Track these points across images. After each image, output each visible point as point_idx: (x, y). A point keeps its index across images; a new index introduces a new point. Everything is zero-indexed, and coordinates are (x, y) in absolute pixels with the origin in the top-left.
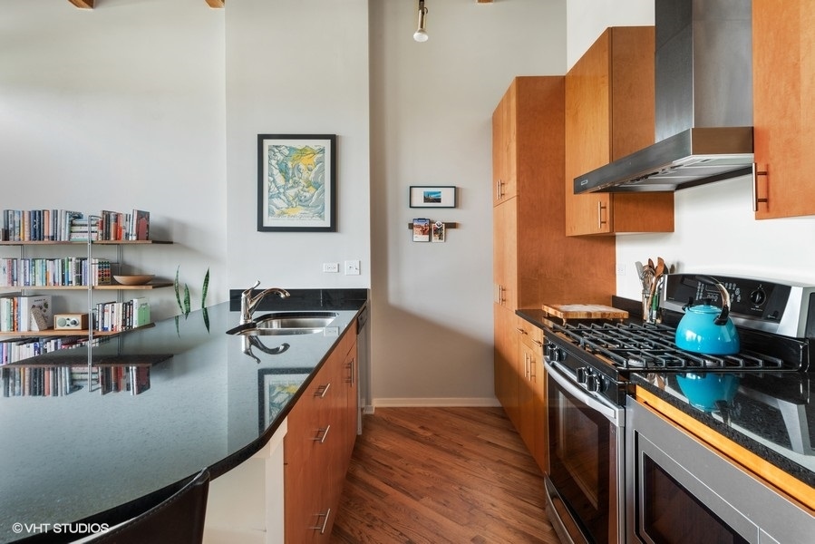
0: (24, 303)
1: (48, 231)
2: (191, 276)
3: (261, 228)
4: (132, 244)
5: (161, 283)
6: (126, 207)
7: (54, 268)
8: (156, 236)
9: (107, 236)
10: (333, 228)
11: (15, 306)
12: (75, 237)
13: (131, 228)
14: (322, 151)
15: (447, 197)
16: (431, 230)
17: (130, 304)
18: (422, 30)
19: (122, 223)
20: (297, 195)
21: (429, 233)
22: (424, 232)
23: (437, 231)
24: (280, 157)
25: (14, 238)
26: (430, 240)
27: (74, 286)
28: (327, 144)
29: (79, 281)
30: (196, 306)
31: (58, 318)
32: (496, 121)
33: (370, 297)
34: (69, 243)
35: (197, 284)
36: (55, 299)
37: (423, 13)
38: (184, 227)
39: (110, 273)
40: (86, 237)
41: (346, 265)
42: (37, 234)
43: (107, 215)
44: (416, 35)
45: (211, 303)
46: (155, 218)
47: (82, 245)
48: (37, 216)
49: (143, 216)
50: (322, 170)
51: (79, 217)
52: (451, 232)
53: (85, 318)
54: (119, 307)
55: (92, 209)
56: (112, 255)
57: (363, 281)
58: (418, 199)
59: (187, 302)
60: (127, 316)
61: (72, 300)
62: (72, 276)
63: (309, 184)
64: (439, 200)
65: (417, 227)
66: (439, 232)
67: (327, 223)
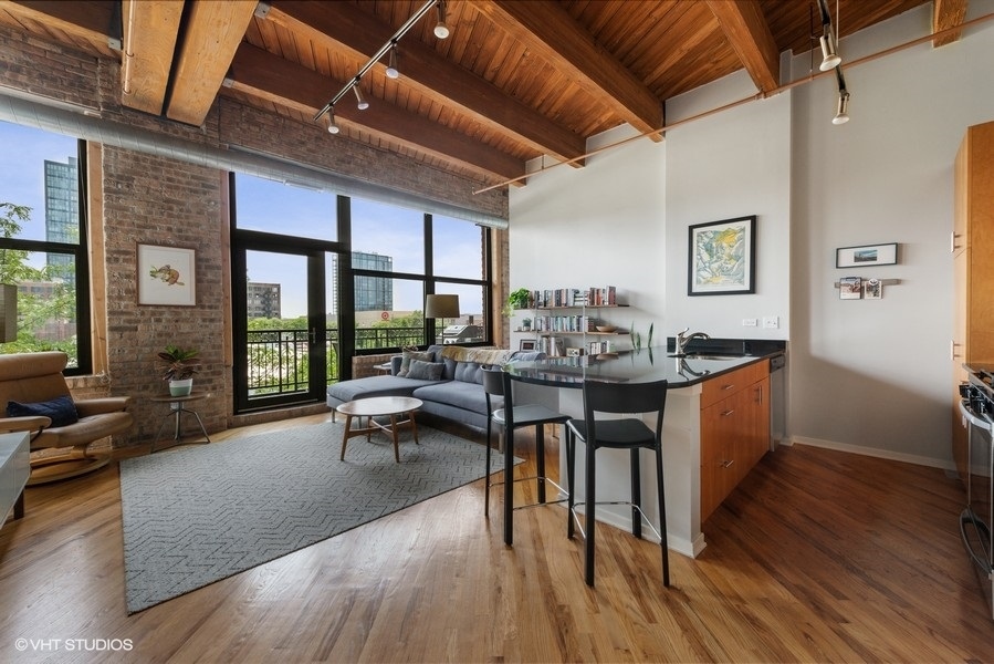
0: (553, 339)
1: (564, 301)
2: (641, 328)
3: (691, 293)
4: (607, 307)
5: (623, 332)
6: (602, 284)
7: (566, 321)
8: (619, 302)
9: (593, 302)
10: (753, 290)
11: (549, 342)
12: (577, 304)
13: (606, 297)
14: (743, 230)
15: (886, 254)
16: (861, 288)
17: (605, 344)
18: (842, 114)
19: (601, 294)
20: (720, 267)
21: (861, 290)
22: (853, 290)
23: (870, 288)
24: (706, 240)
25: (549, 305)
26: (862, 297)
27: (576, 331)
28: (748, 224)
29: (578, 329)
30: (644, 345)
31: (568, 350)
32: (956, 168)
33: (789, 348)
34: (574, 307)
35: (645, 333)
36: (566, 339)
37: (843, 100)
38: (636, 295)
39: (594, 325)
40: (582, 304)
41: (764, 321)
42: (559, 303)
43: (593, 290)
44: (835, 121)
45: (654, 344)
46: (618, 291)
47: (581, 308)
48: (559, 293)
49: (612, 289)
50: (743, 245)
51: (578, 292)
52: (891, 289)
53: (582, 351)
54: (599, 345)
55: (585, 288)
56: (594, 315)
57: (783, 334)
58: (847, 258)
59: (639, 344)
60: (603, 349)
61: (574, 340)
62: (575, 327)
63: (731, 258)
64: (874, 259)
65: (845, 285)
66: (873, 289)
67: (747, 287)
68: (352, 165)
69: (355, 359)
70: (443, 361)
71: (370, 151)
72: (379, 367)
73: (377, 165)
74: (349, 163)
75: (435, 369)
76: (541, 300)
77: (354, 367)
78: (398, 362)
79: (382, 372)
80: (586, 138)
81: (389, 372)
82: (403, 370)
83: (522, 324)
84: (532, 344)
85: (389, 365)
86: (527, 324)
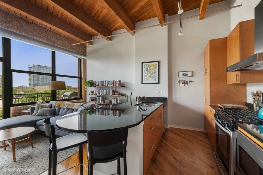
0: (101, 97)
1: (104, 85)
2: (128, 93)
3: (142, 83)
4: (118, 87)
5: (123, 95)
6: (117, 80)
7: (105, 91)
8: (122, 85)
9: (113, 85)
10: (158, 83)
11: (99, 98)
12: (109, 86)
13: (117, 84)
14: (156, 65)
15: (189, 74)
16: (184, 83)
17: (117, 99)
18: (181, 33)
19: (116, 82)
20: (150, 76)
21: (184, 84)
22: (182, 83)
23: (186, 83)
24: (146, 67)
25: (99, 86)
26: (184, 85)
27: (108, 95)
28: (157, 63)
29: (109, 94)
31: (106, 101)
32: (205, 52)
33: (168, 100)
34: (108, 87)
35: (129, 95)
36: (105, 97)
37: (181, 28)
38: (127, 83)
39: (114, 92)
40: (110, 86)
41: (161, 92)
42: (103, 85)
43: (113, 81)
44: (179, 34)
45: (132, 99)
46: (122, 82)
47: (109, 87)
48: (103, 82)
49: (120, 81)
50: (156, 69)
51: (109, 82)
52: (191, 83)
53: (110, 101)
54: (115, 99)
55: (111, 80)
56: (114, 89)
57: (166, 96)
58: (181, 74)
59: (128, 99)
60: (117, 101)
61: (108, 97)
62: (108, 93)
63: (153, 73)
64: (187, 75)
65: (181, 82)
66: (187, 83)
67: (157, 82)
68: (10, 25)
69: (12, 108)
70: (55, 108)
71: (22, 21)
72: (24, 111)
73: (26, 27)
74: (9, 23)
75: (50, 111)
76: (97, 84)
77: (11, 112)
78: (33, 109)
79: (26, 114)
80: (112, 32)
81: (29, 113)
82: (35, 112)
83: (90, 92)
84: (94, 99)
85: (29, 111)
86: (92, 92)
